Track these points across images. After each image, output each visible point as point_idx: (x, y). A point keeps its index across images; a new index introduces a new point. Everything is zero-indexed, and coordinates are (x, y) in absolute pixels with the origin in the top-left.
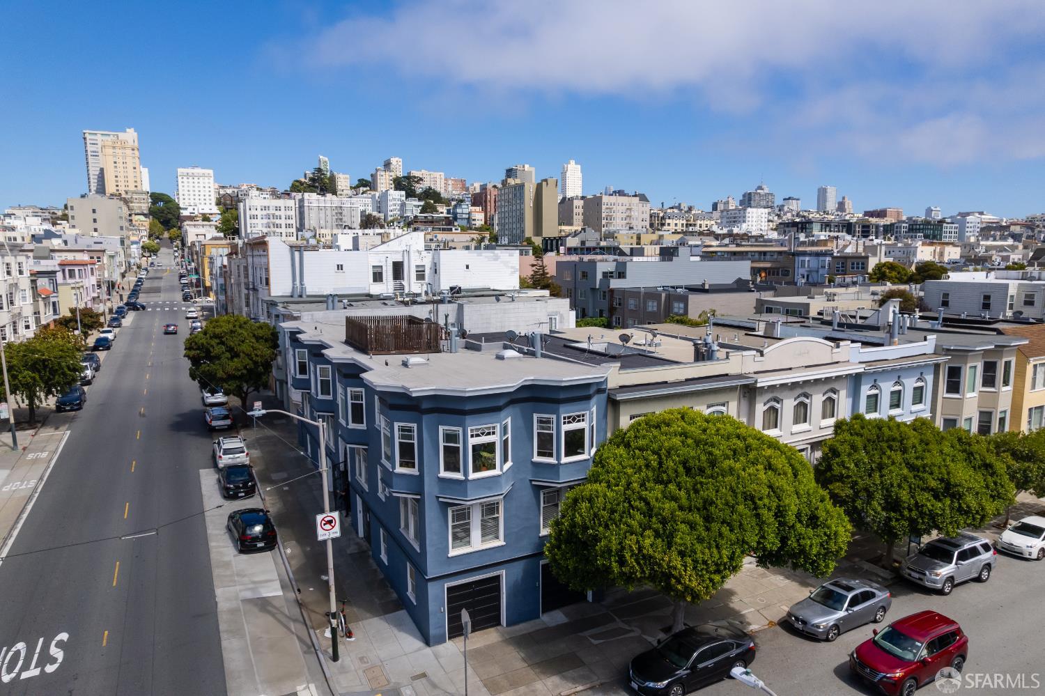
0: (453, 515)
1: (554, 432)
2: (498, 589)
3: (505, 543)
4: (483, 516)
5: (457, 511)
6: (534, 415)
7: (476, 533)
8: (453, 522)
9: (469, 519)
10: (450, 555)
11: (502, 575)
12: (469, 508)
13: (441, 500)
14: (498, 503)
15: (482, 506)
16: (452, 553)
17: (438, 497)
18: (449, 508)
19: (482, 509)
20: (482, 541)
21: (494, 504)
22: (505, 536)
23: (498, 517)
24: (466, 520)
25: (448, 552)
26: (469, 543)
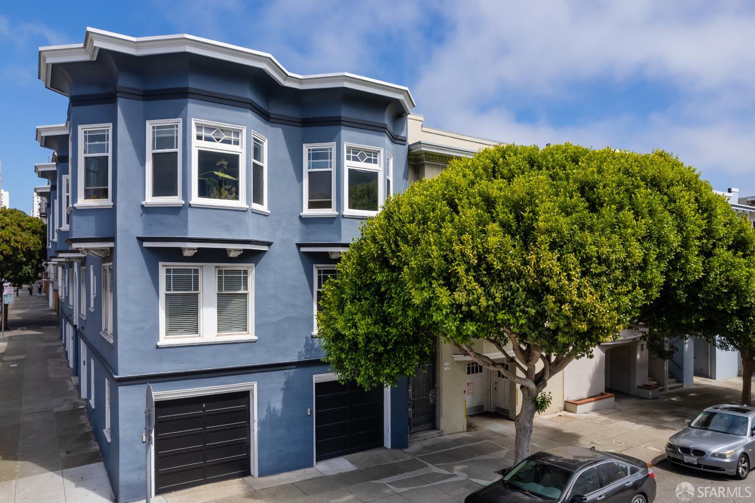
0: (168, 278)
1: (333, 170)
2: (245, 414)
3: (256, 338)
4: (220, 288)
5: (175, 271)
6: (304, 146)
7: (208, 315)
8: (168, 289)
9: (196, 288)
10: (159, 344)
11: (253, 390)
12: (196, 271)
13: (146, 244)
14: (246, 272)
15: (220, 272)
16: (164, 340)
17: (141, 240)
18: (161, 264)
19: (219, 277)
20: (219, 330)
21: (239, 272)
22: (257, 327)
23: (246, 294)
24: (190, 290)
25: (158, 339)
26: (195, 330)
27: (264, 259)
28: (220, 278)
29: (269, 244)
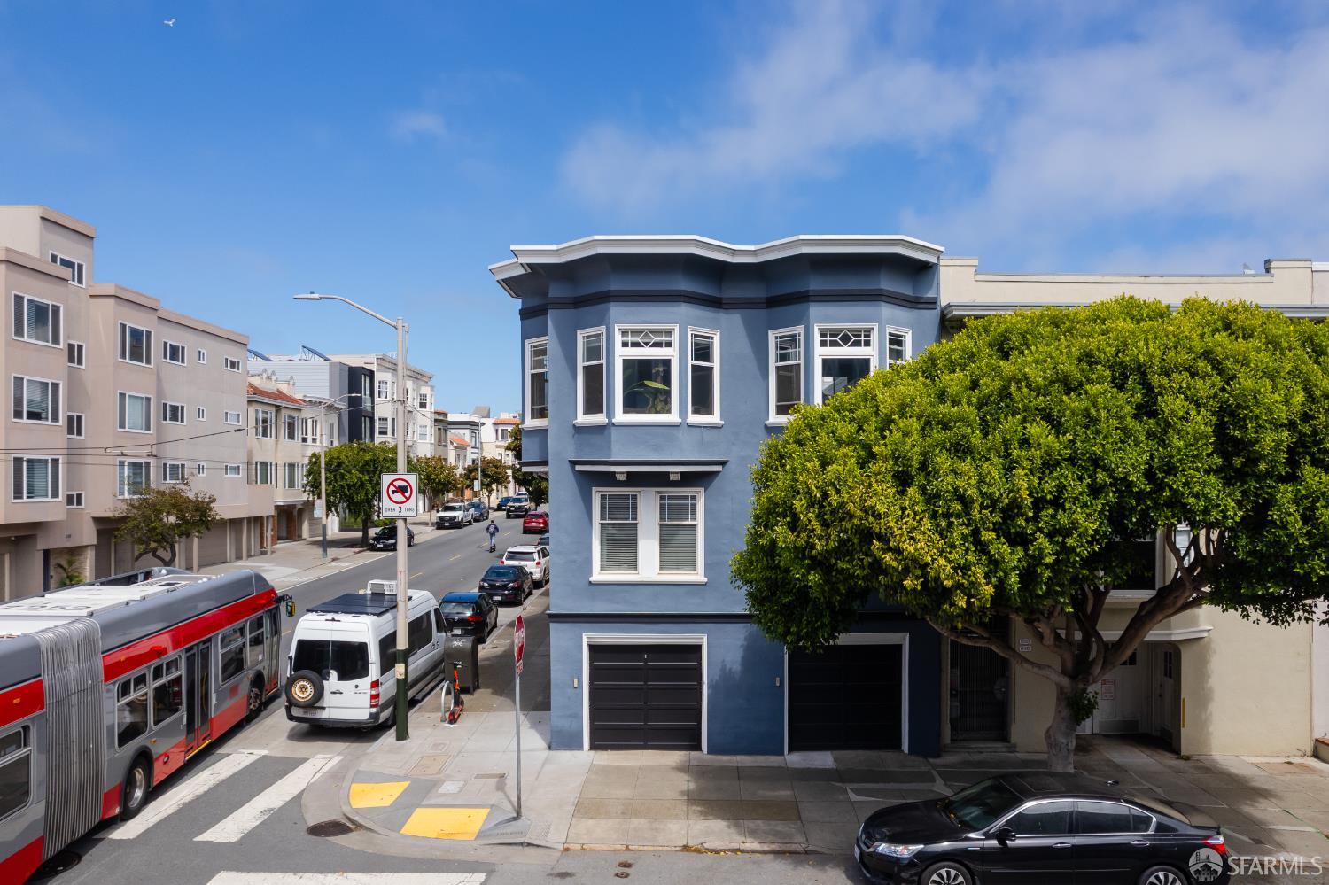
0: (603, 506)
1: (803, 363)
3: (706, 580)
4: (662, 518)
5: (611, 497)
6: (769, 333)
7: (648, 548)
8: (603, 518)
9: (635, 518)
10: (591, 579)
11: (702, 645)
12: (634, 497)
13: (578, 468)
14: (694, 498)
15: (662, 498)
16: (598, 575)
17: (573, 463)
18: (594, 489)
19: (661, 504)
20: (661, 568)
21: (686, 498)
22: (707, 566)
23: (695, 525)
24: (628, 519)
25: (590, 574)
26: (634, 565)
27: (717, 482)
28: (662, 507)
29: (723, 463)
